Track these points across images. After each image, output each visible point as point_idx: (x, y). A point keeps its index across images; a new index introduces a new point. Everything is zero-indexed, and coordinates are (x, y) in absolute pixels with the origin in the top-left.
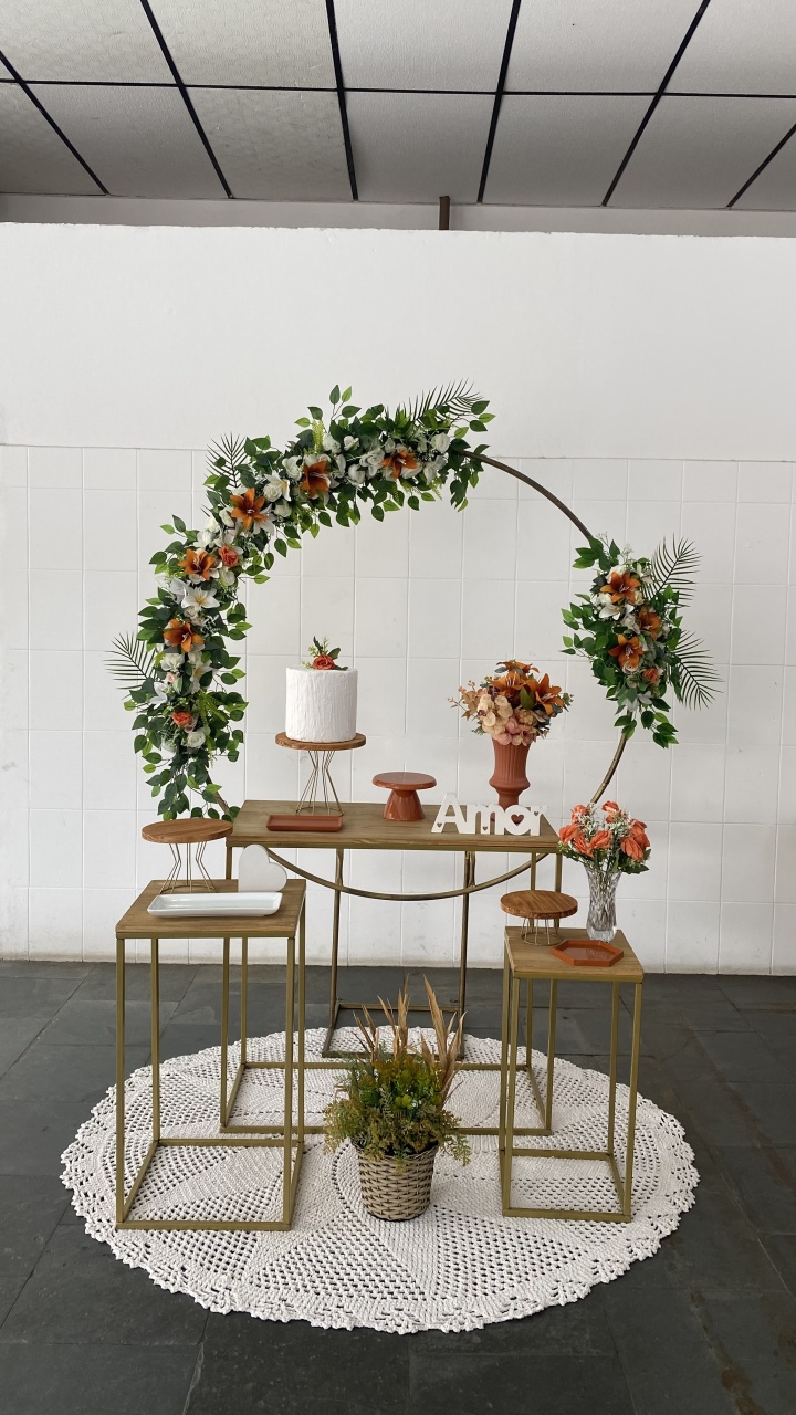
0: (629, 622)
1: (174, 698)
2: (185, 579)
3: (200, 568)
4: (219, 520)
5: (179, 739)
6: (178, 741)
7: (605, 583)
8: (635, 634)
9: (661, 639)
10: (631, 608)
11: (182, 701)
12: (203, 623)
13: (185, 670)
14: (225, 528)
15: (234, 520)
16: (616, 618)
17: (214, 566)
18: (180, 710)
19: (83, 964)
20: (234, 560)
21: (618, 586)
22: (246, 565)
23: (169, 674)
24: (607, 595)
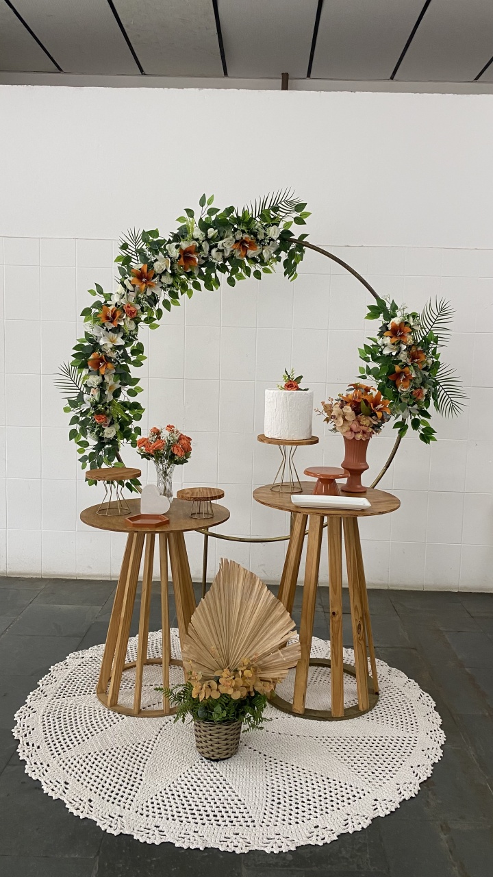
0: (403, 357)
1: (95, 405)
2: (103, 326)
3: (112, 319)
4: (124, 286)
5: (99, 431)
6: (98, 433)
7: (387, 329)
8: (407, 365)
9: (426, 369)
10: (404, 347)
11: (100, 406)
12: (114, 355)
13: (102, 386)
14: (128, 291)
15: (134, 286)
16: (394, 354)
17: (121, 317)
18: (98, 413)
19: (41, 580)
20: (134, 313)
21: (397, 332)
22: (143, 317)
23: (92, 389)
24: (388, 338)
